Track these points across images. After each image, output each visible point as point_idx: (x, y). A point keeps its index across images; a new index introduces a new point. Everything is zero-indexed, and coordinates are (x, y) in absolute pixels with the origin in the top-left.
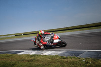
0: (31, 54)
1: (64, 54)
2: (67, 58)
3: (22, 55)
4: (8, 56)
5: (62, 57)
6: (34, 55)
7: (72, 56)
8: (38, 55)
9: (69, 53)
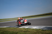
0: (26, 28)
1: (44, 28)
2: (46, 31)
3: (21, 28)
4: (14, 29)
5: (43, 30)
6: (27, 29)
7: (49, 29)
8: (29, 29)
9: (47, 28)
